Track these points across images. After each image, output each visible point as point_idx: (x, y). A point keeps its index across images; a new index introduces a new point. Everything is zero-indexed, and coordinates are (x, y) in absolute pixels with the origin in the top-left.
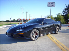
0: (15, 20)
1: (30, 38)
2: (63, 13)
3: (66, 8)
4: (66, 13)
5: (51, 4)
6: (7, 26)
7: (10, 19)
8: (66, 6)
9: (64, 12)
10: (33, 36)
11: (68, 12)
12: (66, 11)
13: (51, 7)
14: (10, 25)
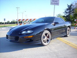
0: (9, 21)
2: (65, 14)
3: (68, 8)
4: (68, 14)
5: (55, 2)
6: (1, 29)
7: (5, 20)
8: (68, 6)
9: (65, 12)
11: (69, 12)
12: (68, 12)
13: (55, 5)
14: (5, 27)
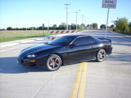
1: (46, 67)
10: (51, 64)
13: (109, 8)
14: (43, 36)
